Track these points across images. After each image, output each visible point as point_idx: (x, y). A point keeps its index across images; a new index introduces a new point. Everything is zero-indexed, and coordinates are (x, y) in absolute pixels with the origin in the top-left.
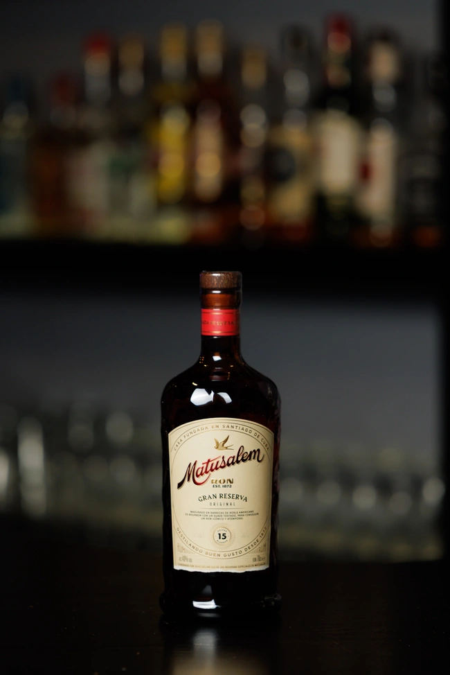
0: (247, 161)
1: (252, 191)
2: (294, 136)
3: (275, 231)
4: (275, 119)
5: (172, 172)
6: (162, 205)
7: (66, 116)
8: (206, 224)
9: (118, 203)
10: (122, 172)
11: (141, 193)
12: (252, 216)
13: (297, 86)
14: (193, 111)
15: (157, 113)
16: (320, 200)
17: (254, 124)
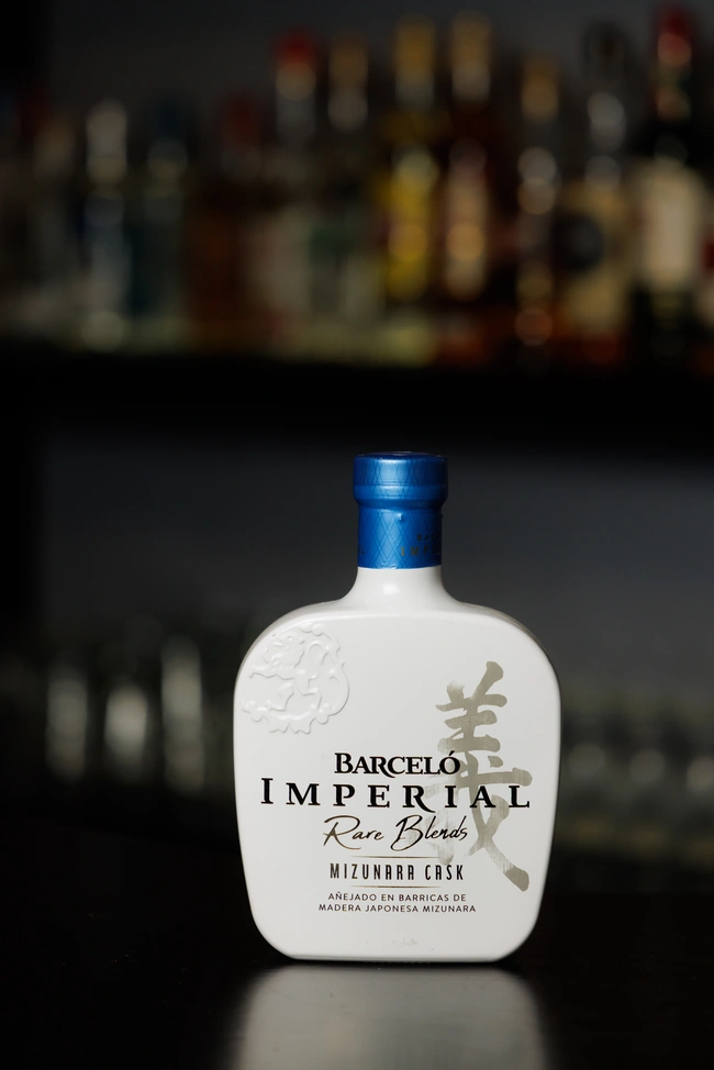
0: (527, 237)
1: (535, 283)
2: (601, 198)
3: (569, 347)
4: (572, 170)
5: (409, 253)
6: (392, 305)
7: (246, 162)
8: (460, 335)
9: (324, 300)
10: (331, 252)
11: (359, 285)
12: (534, 325)
13: (608, 118)
14: (443, 157)
15: (386, 159)
16: (640, 299)
17: (539, 179)
